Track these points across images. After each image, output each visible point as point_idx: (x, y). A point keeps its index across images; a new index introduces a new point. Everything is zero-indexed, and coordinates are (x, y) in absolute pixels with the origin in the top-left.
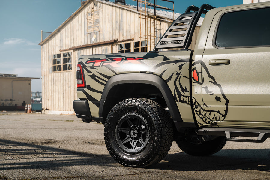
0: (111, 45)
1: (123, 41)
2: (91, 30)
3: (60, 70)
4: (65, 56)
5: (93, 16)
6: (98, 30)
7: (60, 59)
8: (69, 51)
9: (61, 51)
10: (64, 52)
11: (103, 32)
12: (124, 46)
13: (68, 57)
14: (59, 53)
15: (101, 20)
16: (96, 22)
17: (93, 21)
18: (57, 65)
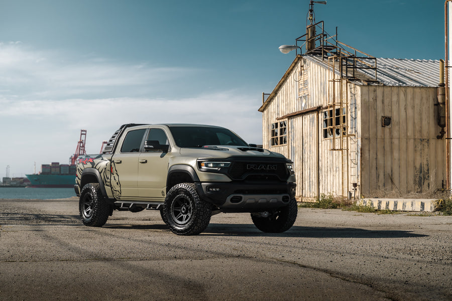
0: (317, 112)
1: (327, 108)
2: (302, 94)
3: (277, 144)
4: (281, 125)
5: (302, 76)
6: (307, 94)
7: (278, 130)
8: (285, 120)
9: (278, 119)
10: (281, 121)
11: (311, 96)
12: (327, 113)
13: (284, 127)
14: (277, 121)
15: (309, 81)
16: (305, 83)
17: (303, 82)
18: (275, 137)
